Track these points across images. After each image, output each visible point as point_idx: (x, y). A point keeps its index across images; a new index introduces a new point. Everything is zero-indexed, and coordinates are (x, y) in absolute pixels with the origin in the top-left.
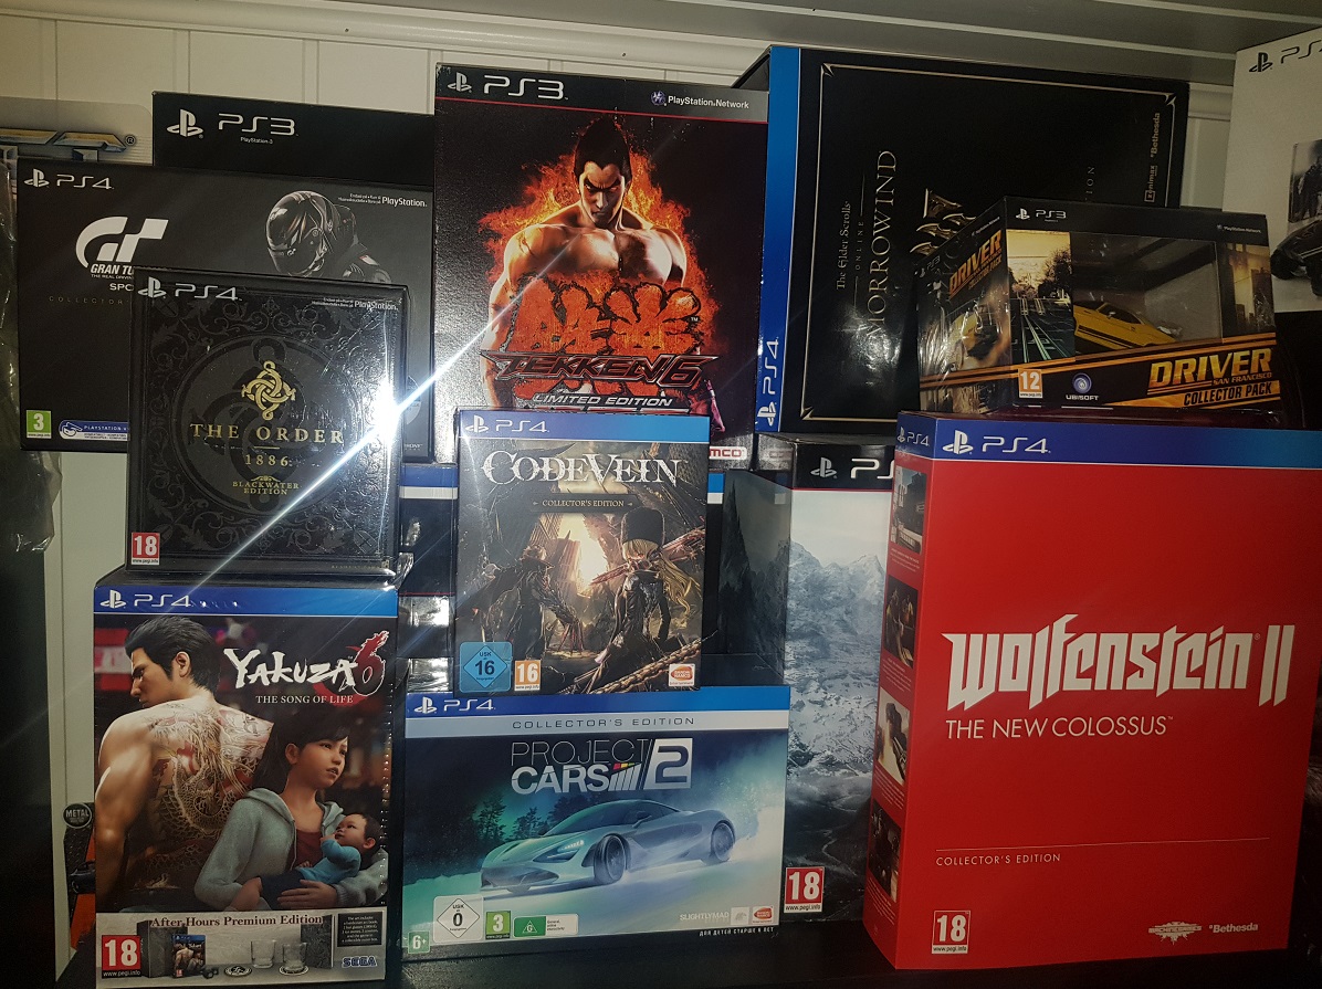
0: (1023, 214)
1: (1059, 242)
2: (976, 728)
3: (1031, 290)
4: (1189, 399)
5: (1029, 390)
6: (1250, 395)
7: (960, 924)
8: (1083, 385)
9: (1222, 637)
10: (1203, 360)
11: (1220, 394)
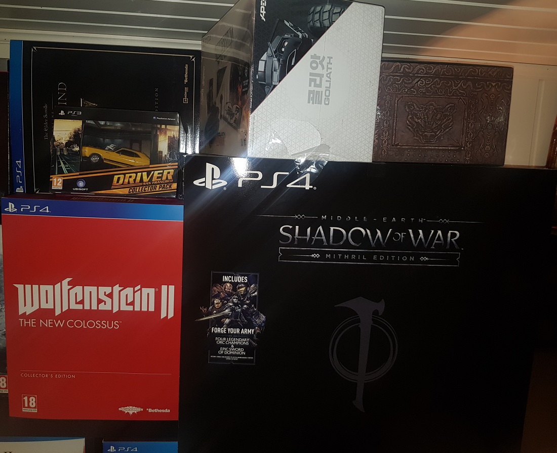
0: (62, 113)
1: (77, 124)
2: (32, 323)
3: (62, 145)
4: (131, 190)
5: (57, 186)
6: (161, 189)
7: (33, 400)
8: (81, 184)
9: (140, 289)
10: (139, 174)
11: (146, 189)
